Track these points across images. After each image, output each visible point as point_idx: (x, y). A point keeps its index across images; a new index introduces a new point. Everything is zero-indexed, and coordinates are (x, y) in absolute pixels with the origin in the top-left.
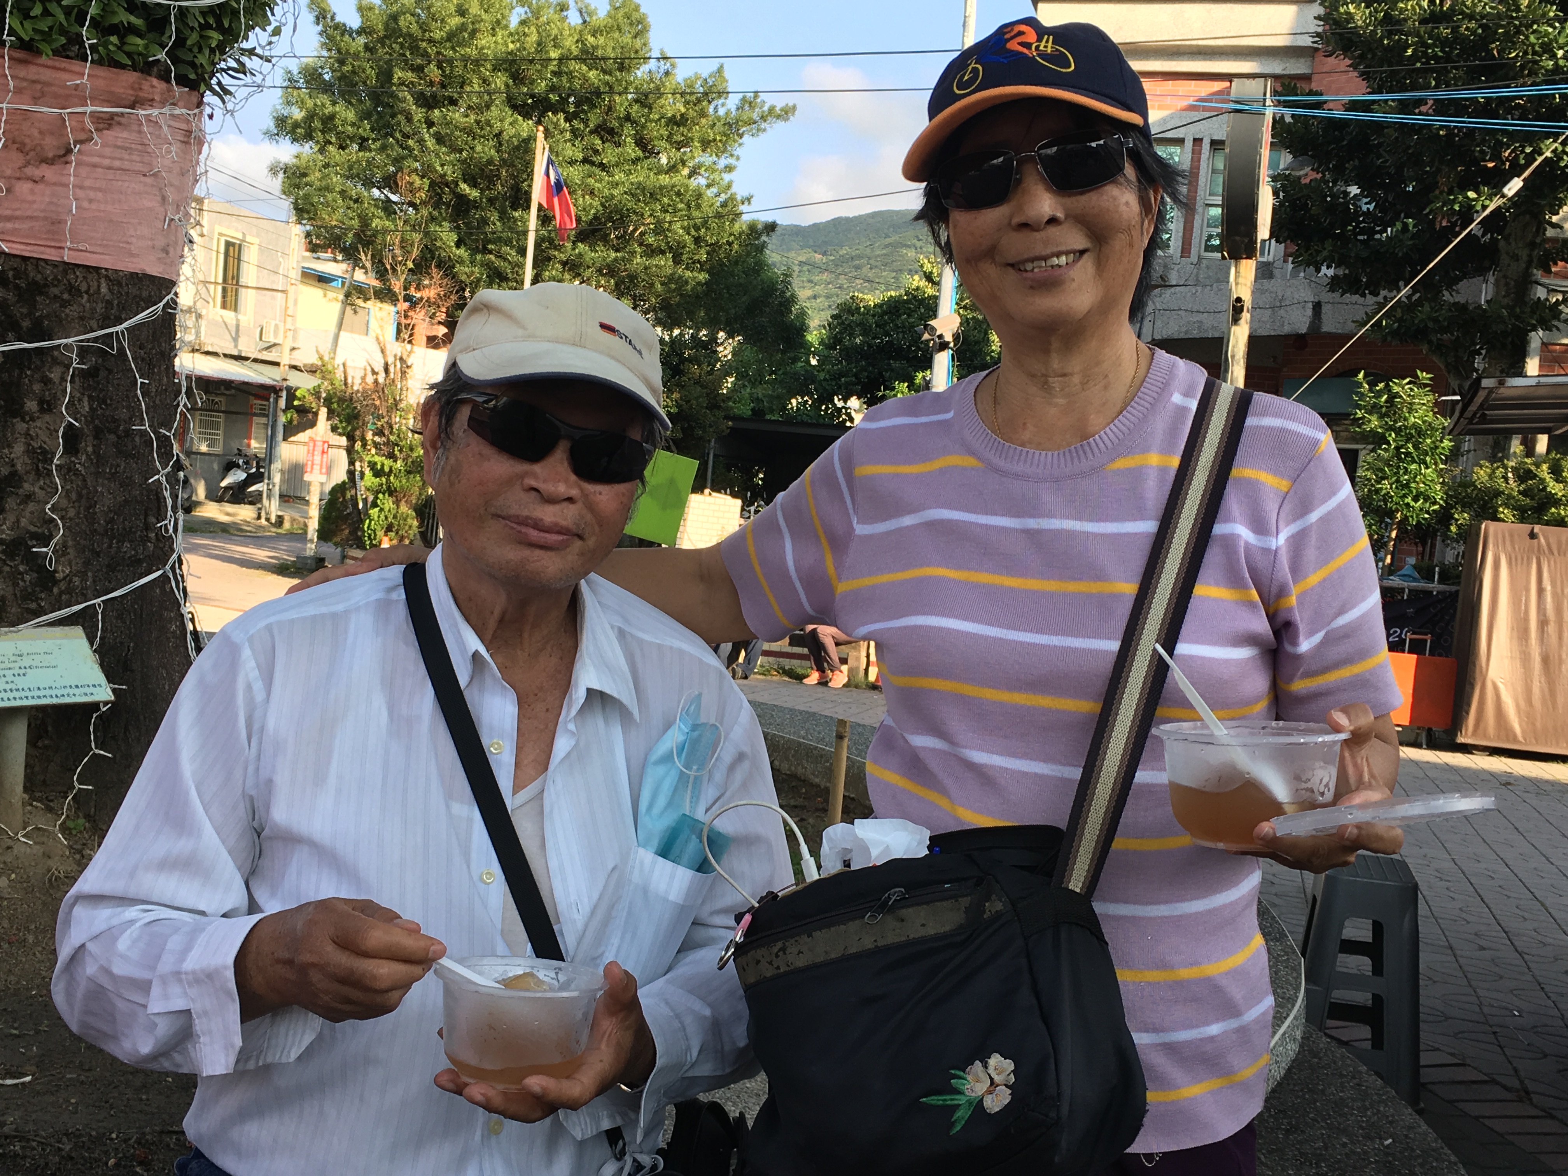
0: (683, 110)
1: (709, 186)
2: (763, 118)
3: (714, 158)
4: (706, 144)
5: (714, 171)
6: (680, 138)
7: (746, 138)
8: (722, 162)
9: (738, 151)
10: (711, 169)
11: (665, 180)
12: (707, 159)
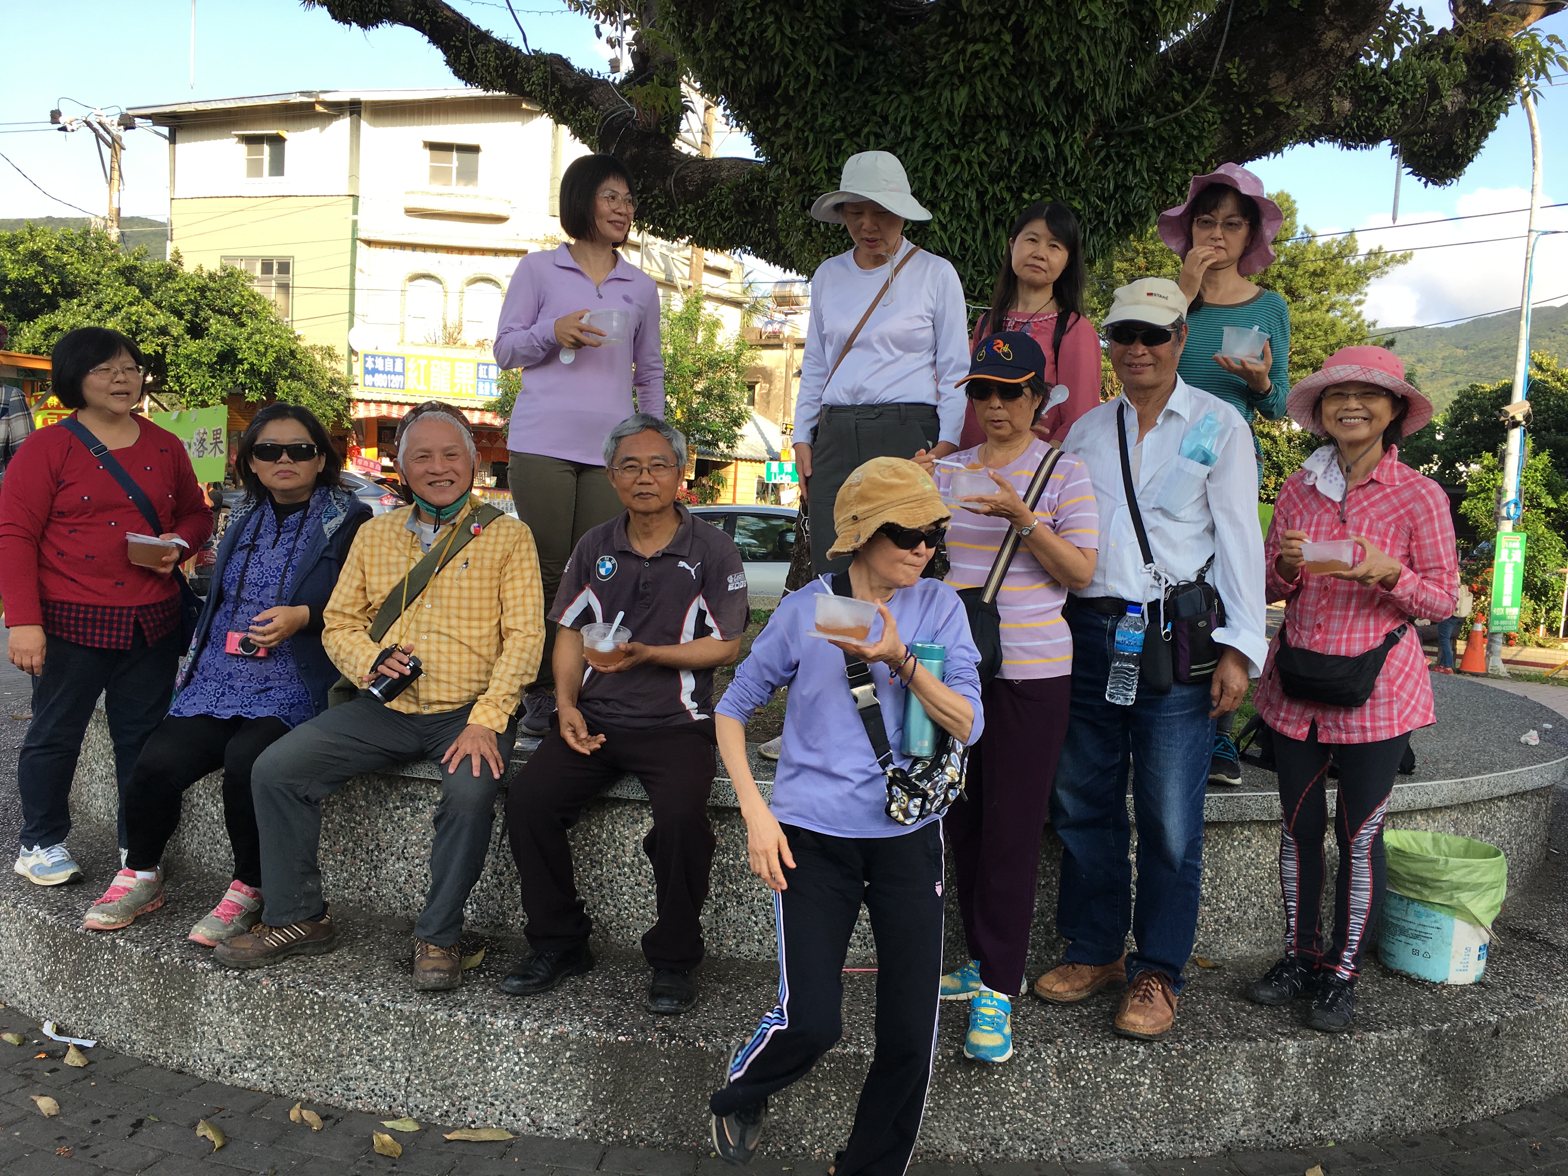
0: (1322, 265)
1: (1342, 317)
2: (1386, 264)
3: (1347, 296)
4: (1340, 288)
5: (1346, 306)
6: (1319, 286)
7: (1372, 280)
8: (1354, 299)
9: (1367, 290)
10: (1344, 304)
11: (1307, 316)
12: (1340, 297)
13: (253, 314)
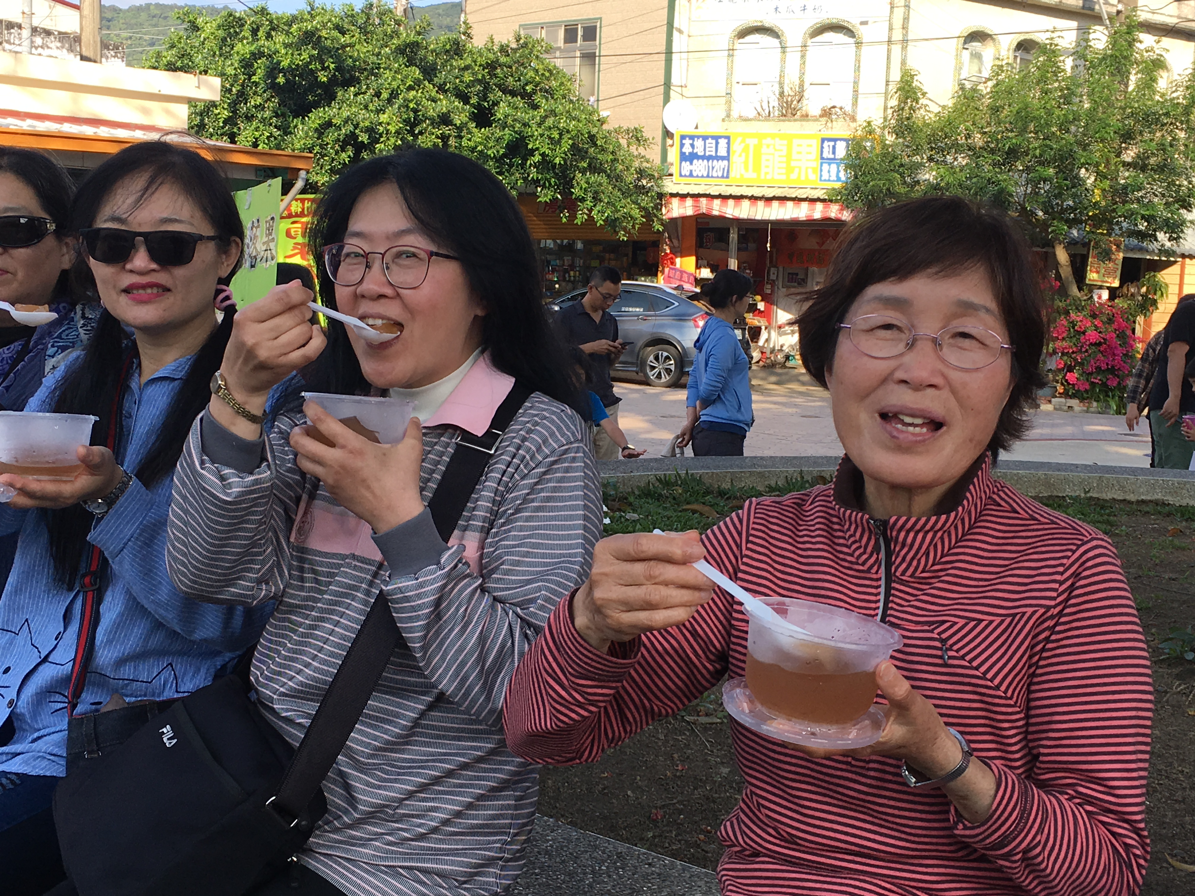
13: (549, 93)
